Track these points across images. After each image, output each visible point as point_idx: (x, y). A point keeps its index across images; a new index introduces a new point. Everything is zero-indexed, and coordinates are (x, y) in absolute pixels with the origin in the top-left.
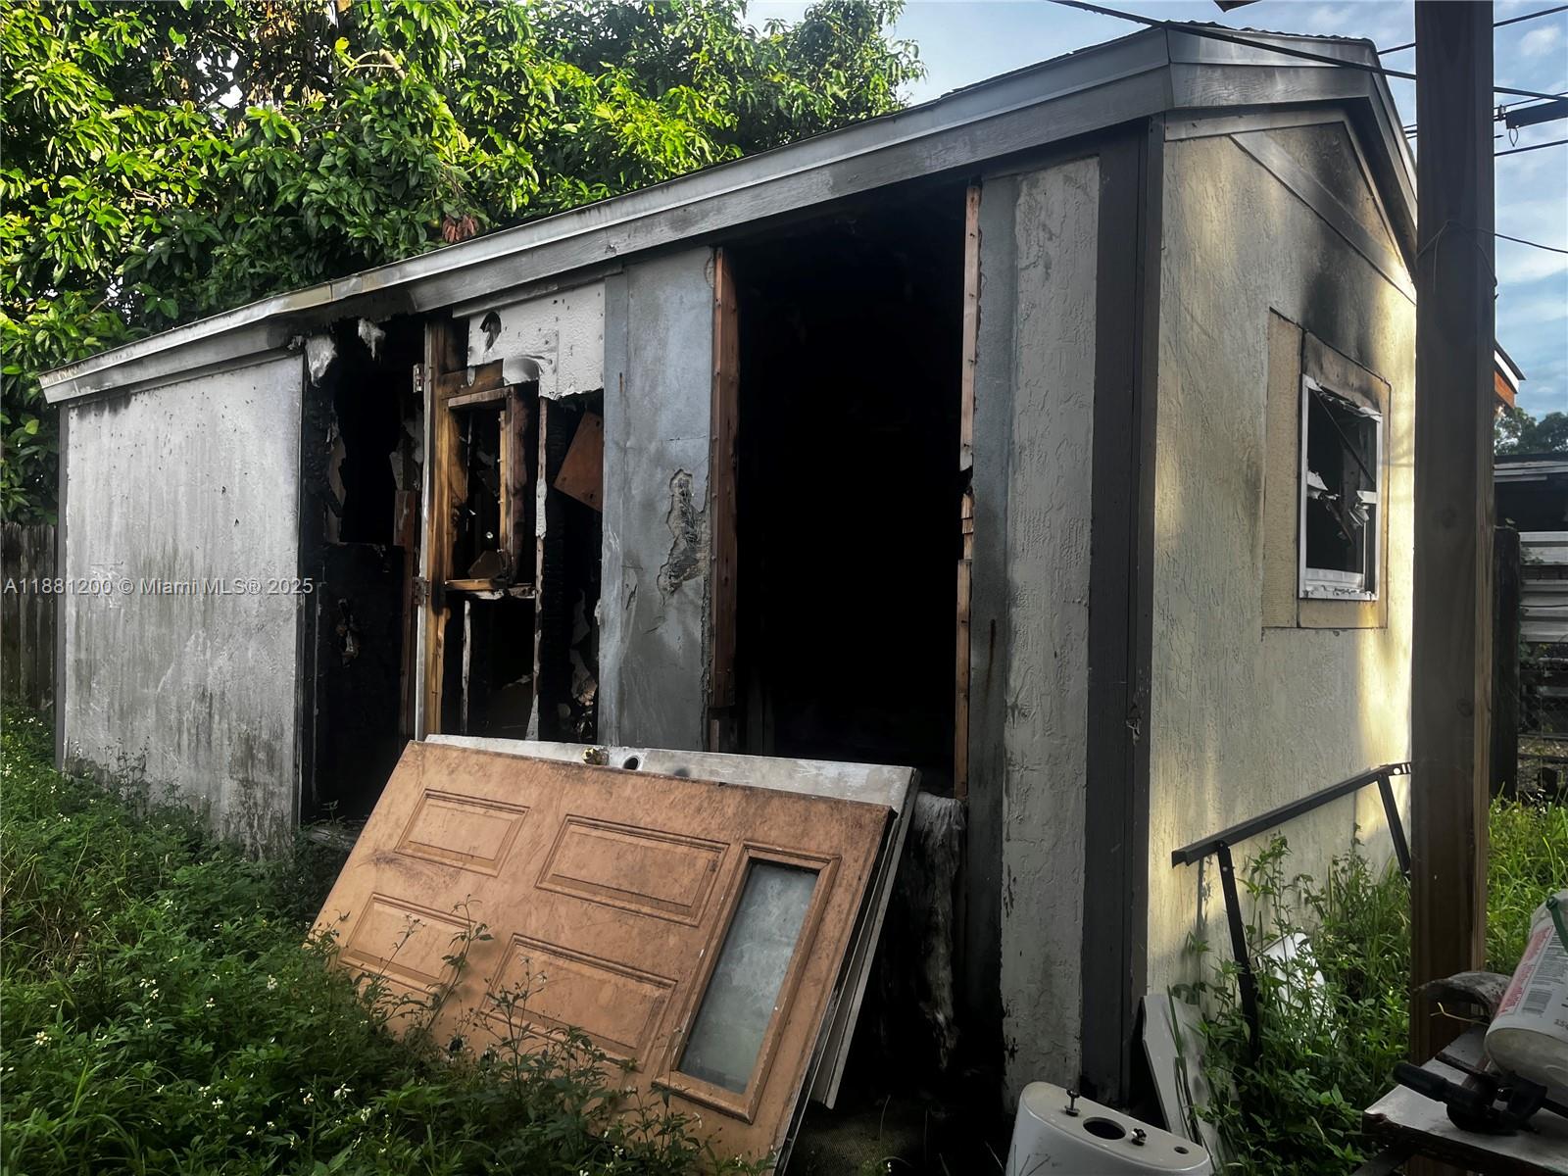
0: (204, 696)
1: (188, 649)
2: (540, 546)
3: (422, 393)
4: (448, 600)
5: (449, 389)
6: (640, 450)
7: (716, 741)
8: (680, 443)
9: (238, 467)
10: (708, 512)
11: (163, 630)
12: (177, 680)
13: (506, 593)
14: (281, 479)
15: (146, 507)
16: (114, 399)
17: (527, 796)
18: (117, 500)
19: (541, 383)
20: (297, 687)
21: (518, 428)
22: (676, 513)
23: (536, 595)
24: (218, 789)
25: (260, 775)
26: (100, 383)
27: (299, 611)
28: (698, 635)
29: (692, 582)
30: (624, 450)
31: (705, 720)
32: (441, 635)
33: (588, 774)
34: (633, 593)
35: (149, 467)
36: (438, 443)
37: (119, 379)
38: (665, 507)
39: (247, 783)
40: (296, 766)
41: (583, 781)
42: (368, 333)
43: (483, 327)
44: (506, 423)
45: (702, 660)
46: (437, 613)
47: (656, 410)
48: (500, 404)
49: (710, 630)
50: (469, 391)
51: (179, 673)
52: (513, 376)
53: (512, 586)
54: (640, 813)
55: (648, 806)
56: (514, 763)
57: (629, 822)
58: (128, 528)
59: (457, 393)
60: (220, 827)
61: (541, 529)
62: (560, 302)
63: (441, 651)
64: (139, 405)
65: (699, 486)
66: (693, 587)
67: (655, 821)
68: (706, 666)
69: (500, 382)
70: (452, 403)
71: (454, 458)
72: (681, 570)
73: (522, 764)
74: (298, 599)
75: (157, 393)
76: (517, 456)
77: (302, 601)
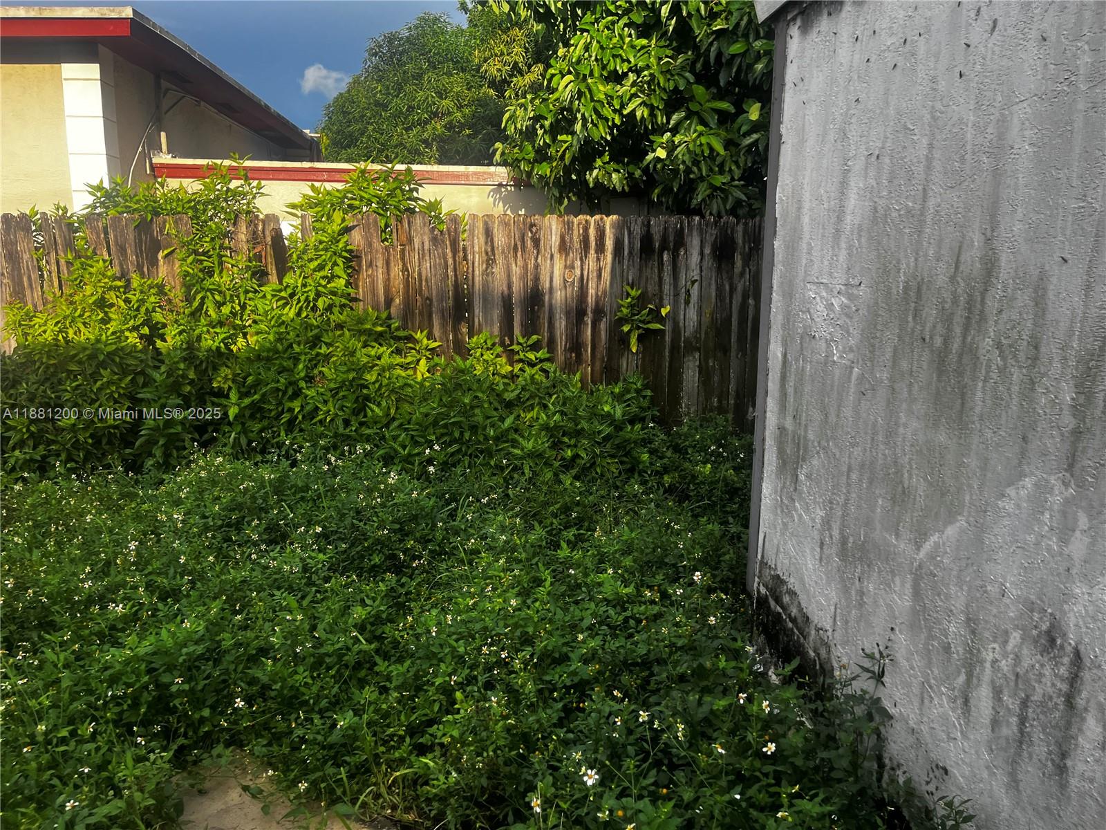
51: (979, 544)
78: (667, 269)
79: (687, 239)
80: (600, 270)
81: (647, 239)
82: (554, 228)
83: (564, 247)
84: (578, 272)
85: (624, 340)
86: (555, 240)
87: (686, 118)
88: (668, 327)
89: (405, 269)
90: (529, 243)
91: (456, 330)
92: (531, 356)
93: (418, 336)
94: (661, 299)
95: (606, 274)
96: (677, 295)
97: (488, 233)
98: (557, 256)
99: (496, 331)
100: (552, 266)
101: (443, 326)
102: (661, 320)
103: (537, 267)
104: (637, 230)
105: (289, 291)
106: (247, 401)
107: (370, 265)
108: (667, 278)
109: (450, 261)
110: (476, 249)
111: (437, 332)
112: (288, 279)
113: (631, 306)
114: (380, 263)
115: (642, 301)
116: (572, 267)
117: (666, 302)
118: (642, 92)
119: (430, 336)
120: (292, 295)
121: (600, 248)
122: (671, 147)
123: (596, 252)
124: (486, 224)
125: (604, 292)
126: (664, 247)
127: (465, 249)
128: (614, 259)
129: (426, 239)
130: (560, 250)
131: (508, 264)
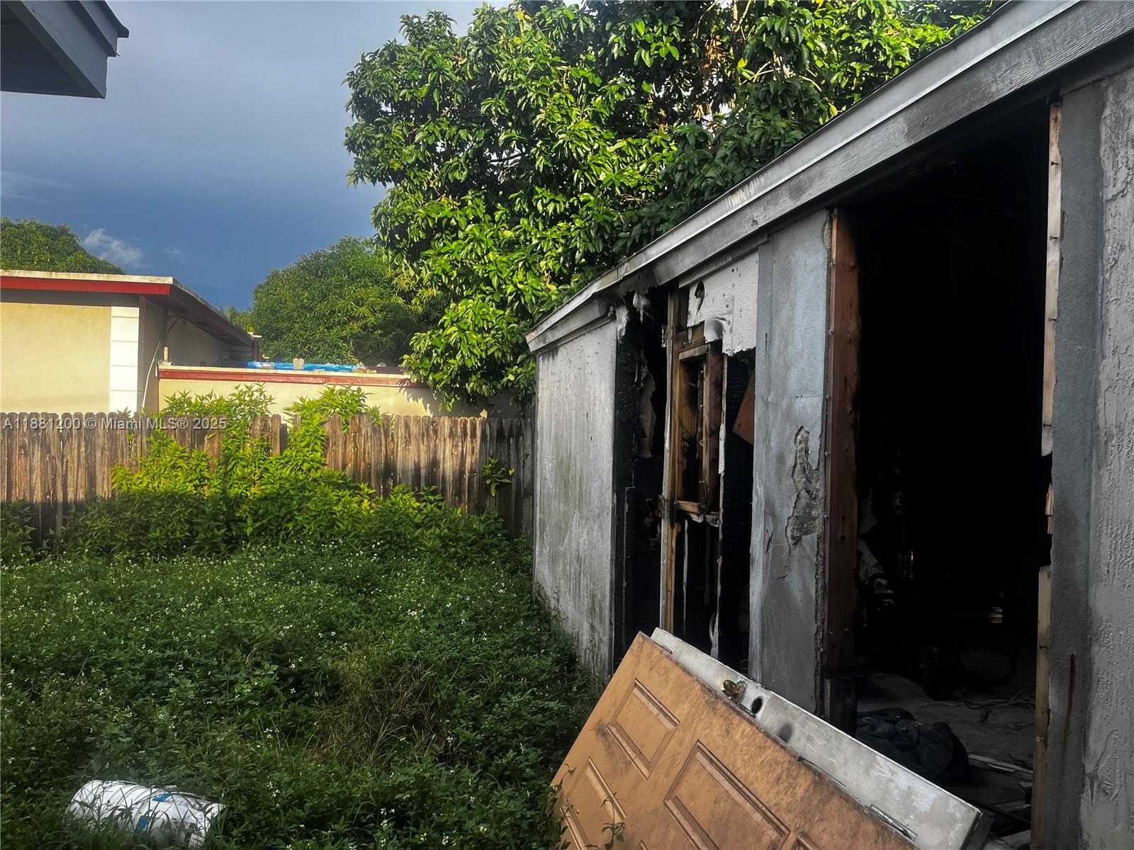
0: (579, 559)
1: (573, 524)
2: (721, 482)
3: (666, 348)
4: (679, 517)
5: (680, 345)
6: (777, 405)
8: (803, 400)
9: (592, 399)
10: (822, 470)
11: (566, 508)
12: (570, 545)
13: (705, 518)
14: (608, 410)
15: (562, 423)
16: (551, 349)
17: (681, 711)
18: (553, 416)
19: (723, 341)
20: (612, 564)
21: (714, 379)
22: (798, 467)
23: (719, 525)
24: (582, 626)
25: (597, 626)
26: (545, 340)
27: (613, 509)
28: (813, 591)
29: (809, 537)
30: (767, 404)
31: (818, 678)
32: (674, 544)
33: (719, 705)
34: (770, 539)
35: (563, 396)
36: (674, 389)
37: (551, 338)
38: (790, 461)
39: (592, 627)
40: (611, 624)
42: (639, 303)
43: (696, 295)
44: (706, 374)
45: (816, 616)
46: (672, 526)
47: (788, 367)
48: (703, 359)
49: (824, 587)
50: (689, 346)
51: (571, 539)
52: (710, 336)
53: (709, 514)
54: (739, 763)
55: (746, 757)
57: (730, 768)
58: (556, 436)
59: (683, 349)
60: (583, 654)
61: (721, 470)
62: (735, 270)
63: (674, 558)
64: (562, 352)
65: (815, 444)
66: (810, 540)
67: (747, 775)
68: (819, 623)
69: (703, 341)
70: (681, 357)
71: (685, 401)
72: (803, 524)
73: (687, 679)
74: (613, 499)
75: (567, 346)
76: (713, 402)
77: (615, 501)
78: (513, 448)
79: (524, 431)
80: (473, 448)
81: (500, 431)
82: (446, 423)
83: (452, 435)
84: (460, 449)
85: (488, 489)
86: (447, 431)
87: (527, 357)
88: (514, 481)
89: (355, 446)
90: (431, 432)
91: (385, 483)
92: (432, 498)
93: (362, 486)
94: (509, 465)
95: (477, 450)
96: (518, 462)
97: (407, 426)
98: (448, 440)
99: (410, 483)
100: (445, 445)
101: (377, 481)
102: (510, 477)
103: (436, 446)
104: (495, 426)
105: (287, 459)
106: (258, 524)
107: (334, 444)
108: (512, 452)
109: (384, 442)
110: (400, 435)
111: (373, 485)
112: (287, 452)
113: (491, 469)
114: (340, 444)
115: (496, 467)
116: (457, 446)
117: (512, 466)
118: (499, 343)
119: (369, 487)
120: (287, 462)
121: (473, 435)
122: (516, 375)
123: (471, 438)
124: (406, 421)
125: (476, 461)
126: (510, 435)
127: (392, 436)
128: (481, 442)
129: (369, 429)
130: (449, 437)
131: (418, 444)
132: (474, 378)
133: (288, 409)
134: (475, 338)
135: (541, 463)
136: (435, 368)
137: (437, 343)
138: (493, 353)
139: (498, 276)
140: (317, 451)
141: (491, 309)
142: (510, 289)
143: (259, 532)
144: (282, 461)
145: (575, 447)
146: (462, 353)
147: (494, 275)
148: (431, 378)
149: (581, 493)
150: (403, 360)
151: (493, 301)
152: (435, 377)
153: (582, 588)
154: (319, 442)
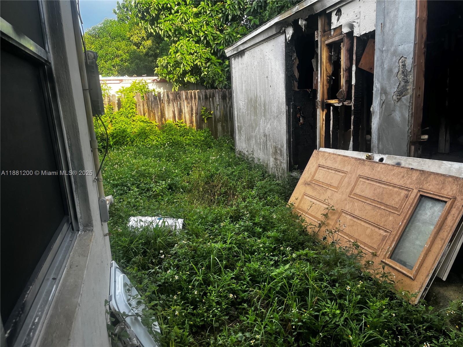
0: (265, 135)
1: (261, 123)
2: (353, 88)
3: (318, 40)
4: (327, 107)
5: (326, 37)
6: (387, 51)
7: (412, 153)
8: (402, 46)
9: (270, 70)
10: (412, 71)
11: (255, 118)
12: (259, 131)
13: (343, 103)
14: (281, 73)
15: (250, 84)
16: (241, 54)
17: (347, 168)
18: (243, 82)
19: (354, 31)
20: (286, 133)
22: (400, 72)
23: (352, 104)
24: (269, 160)
25: (279, 157)
26: (238, 50)
27: (286, 111)
28: (407, 116)
29: (405, 97)
30: (382, 51)
31: (408, 146)
32: (324, 117)
33: (366, 162)
34: (384, 102)
35: (250, 72)
36: (323, 56)
37: (242, 48)
38: (396, 70)
39: (276, 159)
40: (287, 155)
41: (364, 164)
42: (302, 23)
43: (336, 14)
44: (343, 47)
45: (408, 124)
46: (323, 111)
47: (394, 35)
48: (341, 40)
49: (412, 114)
50: (332, 37)
51: (259, 129)
52: (345, 30)
53: (345, 101)
54: (382, 176)
55: (385, 174)
56: (344, 158)
57: (378, 179)
58: (246, 90)
59: (328, 38)
60: (270, 170)
61: (353, 82)
63: (324, 123)
64: (247, 54)
65: (409, 62)
66: (406, 99)
67: (388, 179)
68: (409, 127)
69: (341, 33)
70: (326, 42)
71: (327, 61)
72: (401, 93)
73: (346, 158)
74: (286, 108)
75: (250, 50)
76: (346, 58)
77: (287, 108)
78: (211, 102)
79: (215, 95)
80: (195, 104)
81: (206, 95)
82: (184, 94)
83: (187, 98)
84: (190, 104)
85: (203, 120)
86: (184, 97)
87: (211, 64)
88: (213, 116)
89: (148, 106)
90: (178, 98)
92: (182, 125)
93: (153, 122)
94: (211, 110)
95: (197, 104)
96: (214, 108)
97: (168, 96)
98: (185, 101)
99: (172, 120)
100: (184, 103)
102: (211, 114)
103: (180, 103)
104: (204, 93)
105: (121, 113)
106: (114, 140)
107: (139, 105)
108: (212, 105)
109: (159, 103)
110: (165, 100)
111: (157, 121)
112: (121, 110)
113: (204, 111)
114: (141, 105)
115: (206, 110)
116: (189, 103)
117: (212, 110)
118: (199, 58)
120: (122, 114)
122: (208, 72)
123: (194, 99)
124: (168, 94)
125: (197, 109)
126: (210, 97)
127: (162, 100)
128: (198, 101)
129: (153, 98)
130: (185, 99)
131: (173, 103)
132: (187, 75)
133: (117, 92)
134: (188, 57)
135: (237, 103)
136: (169, 73)
137: (170, 61)
138: (197, 63)
139: (195, 29)
140: (133, 109)
141: (193, 44)
142: (202, 34)
143: (115, 143)
144: (119, 114)
145: (260, 92)
146: (184, 64)
147: (192, 29)
148: (167, 77)
149: (265, 109)
150: (155, 70)
151: (193, 40)
152: (169, 76)
153: (268, 146)
154: (134, 105)
